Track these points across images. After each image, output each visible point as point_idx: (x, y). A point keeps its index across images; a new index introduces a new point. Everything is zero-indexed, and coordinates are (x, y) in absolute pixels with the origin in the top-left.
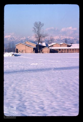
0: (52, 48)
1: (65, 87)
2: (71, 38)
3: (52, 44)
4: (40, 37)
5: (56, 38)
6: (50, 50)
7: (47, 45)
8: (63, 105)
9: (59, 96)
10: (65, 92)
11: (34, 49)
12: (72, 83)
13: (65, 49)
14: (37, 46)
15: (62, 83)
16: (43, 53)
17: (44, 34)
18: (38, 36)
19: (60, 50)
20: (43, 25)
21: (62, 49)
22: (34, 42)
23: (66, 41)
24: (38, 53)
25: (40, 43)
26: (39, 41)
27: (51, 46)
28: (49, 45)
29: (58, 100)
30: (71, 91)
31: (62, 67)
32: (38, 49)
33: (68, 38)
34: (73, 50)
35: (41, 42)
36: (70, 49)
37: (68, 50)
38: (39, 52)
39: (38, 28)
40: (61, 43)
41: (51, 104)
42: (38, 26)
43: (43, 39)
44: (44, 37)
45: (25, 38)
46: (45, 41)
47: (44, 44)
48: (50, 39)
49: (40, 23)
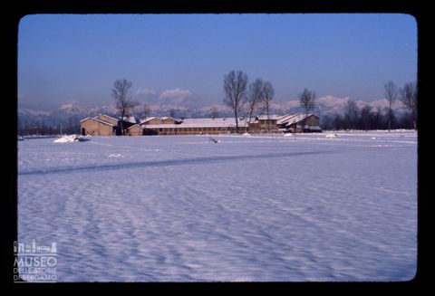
0: (148, 127)
1: (170, 196)
2: (182, 108)
3: (148, 119)
4: (124, 107)
5: (154, 108)
6: (144, 130)
7: (138, 122)
8: (168, 228)
9: (159, 212)
10: (171, 205)
11: (114, 128)
12: (183, 189)
13: (171, 129)
14: (119, 122)
15: (166, 189)
16: (130, 135)
17: (133, 100)
18: (120, 105)
19: (161, 129)
20: (130, 85)
21: (166, 129)
22: (115, 117)
23: (172, 114)
24: (122, 136)
25: (124, 118)
26: (123, 114)
27: (145, 123)
28: (142, 122)
29: (157, 218)
30: (180, 202)
31: (166, 159)
32: (122, 129)
33: (175, 108)
34: (185, 129)
35: (128, 116)
36: (181, 129)
37: (176, 129)
38: (124, 134)
39: (122, 91)
40: (164, 118)
41: (145, 226)
42: (122, 86)
43: (130, 111)
44: (132, 106)
45: (97, 109)
46: (135, 113)
47: (132, 120)
48: (143, 111)
49: (125, 81)
